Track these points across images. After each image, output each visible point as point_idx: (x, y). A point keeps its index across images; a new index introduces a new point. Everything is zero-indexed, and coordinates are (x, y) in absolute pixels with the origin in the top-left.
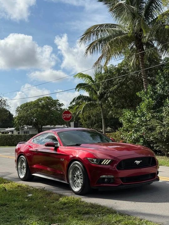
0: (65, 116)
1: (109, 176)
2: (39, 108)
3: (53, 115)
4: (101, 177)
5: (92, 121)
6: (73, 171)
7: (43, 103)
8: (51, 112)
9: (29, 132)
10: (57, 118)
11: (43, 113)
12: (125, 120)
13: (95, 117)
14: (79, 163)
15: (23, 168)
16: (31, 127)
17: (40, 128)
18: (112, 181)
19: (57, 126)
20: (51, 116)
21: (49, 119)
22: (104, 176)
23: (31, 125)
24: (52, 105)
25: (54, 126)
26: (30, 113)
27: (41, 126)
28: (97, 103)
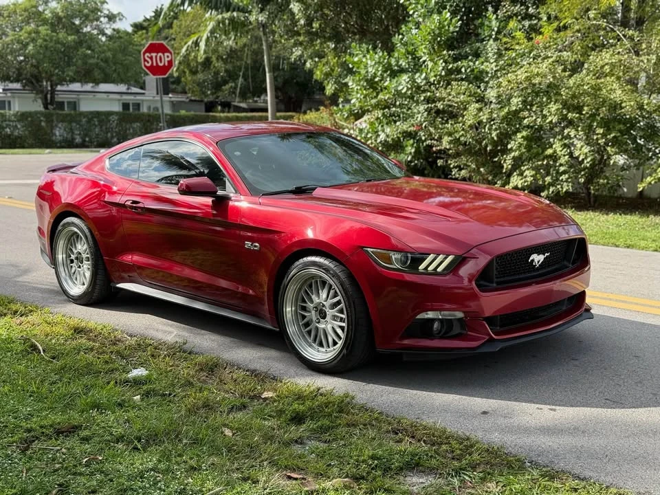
0: (151, 58)
1: (447, 315)
2: (43, 25)
3: (93, 50)
4: (418, 317)
5: (217, 73)
6: (300, 289)
7: (56, 8)
8: (85, 41)
9: (9, 102)
10: (106, 61)
11: (58, 42)
12: (360, 80)
13: (225, 61)
14: (332, 265)
15: (77, 258)
16: (17, 86)
17: (48, 91)
18: (457, 330)
19: (104, 87)
20: (86, 56)
21: (80, 62)
22: (430, 315)
23: (17, 81)
24: (87, 17)
25: (92, 87)
26: (12, 40)
27: (51, 86)
28: (252, 18)
